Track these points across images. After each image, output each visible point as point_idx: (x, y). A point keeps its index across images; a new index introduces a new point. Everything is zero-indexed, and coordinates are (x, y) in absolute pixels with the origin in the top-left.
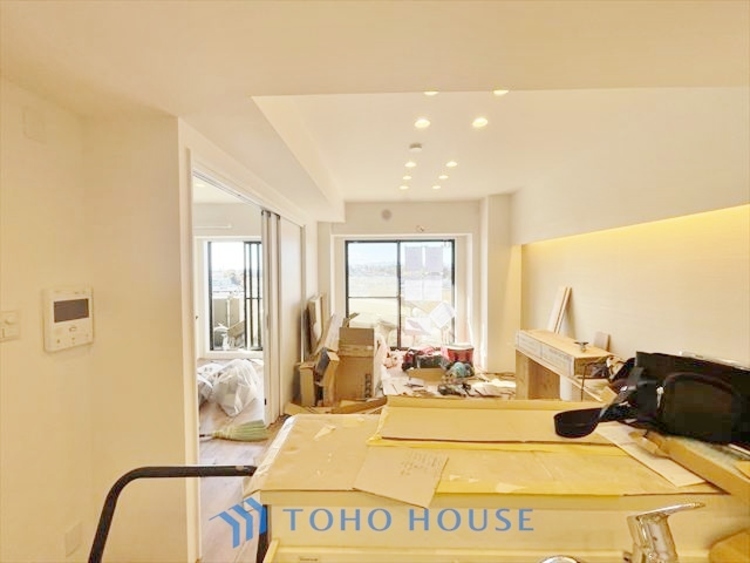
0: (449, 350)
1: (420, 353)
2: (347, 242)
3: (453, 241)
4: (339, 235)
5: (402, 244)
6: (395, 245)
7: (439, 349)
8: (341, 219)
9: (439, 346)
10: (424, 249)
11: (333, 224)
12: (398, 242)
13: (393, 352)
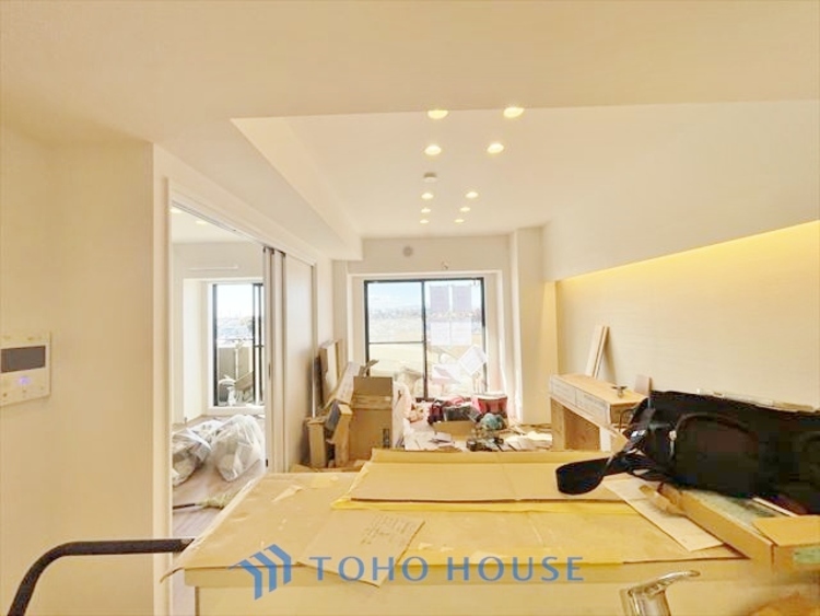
0: (479, 400)
1: (447, 404)
2: (366, 283)
3: (482, 279)
4: (357, 275)
5: (427, 284)
6: (419, 284)
7: (469, 400)
8: (360, 258)
9: (469, 396)
10: (450, 289)
11: (349, 263)
12: (422, 281)
13: (419, 404)
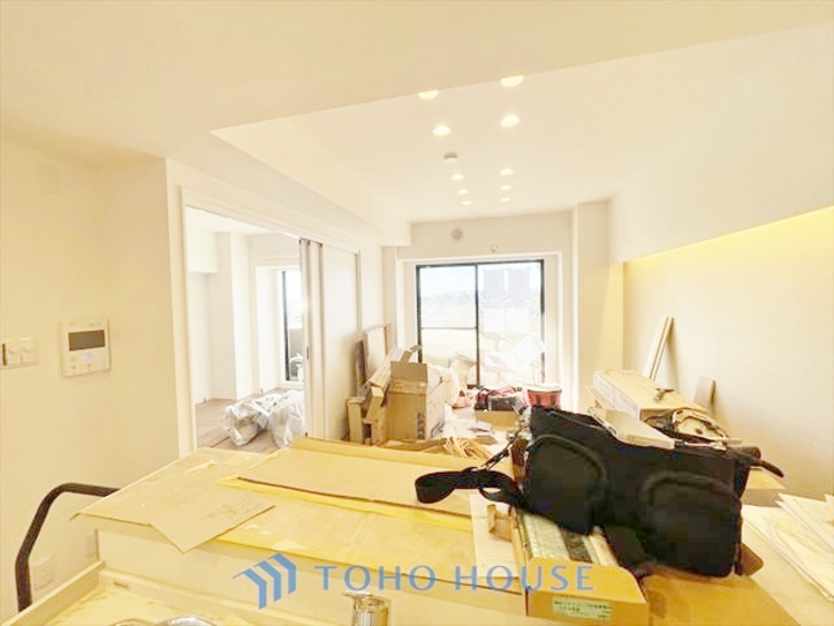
0: (530, 391)
1: (493, 393)
2: (418, 268)
3: (542, 262)
4: (407, 260)
5: (480, 267)
6: (473, 267)
7: (520, 390)
8: (407, 243)
9: (520, 386)
10: (506, 273)
11: (398, 248)
12: (475, 265)
13: (470, 391)
